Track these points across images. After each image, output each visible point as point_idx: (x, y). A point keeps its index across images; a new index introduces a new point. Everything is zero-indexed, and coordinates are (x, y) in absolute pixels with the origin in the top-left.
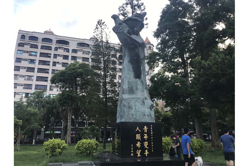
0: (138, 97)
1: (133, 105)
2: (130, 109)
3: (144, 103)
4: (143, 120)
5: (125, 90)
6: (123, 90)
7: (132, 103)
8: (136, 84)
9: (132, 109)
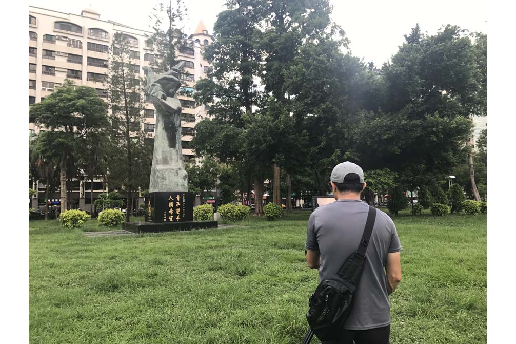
0: (172, 167)
1: (167, 176)
2: (164, 180)
3: (178, 173)
4: (177, 190)
5: (159, 161)
6: (157, 161)
7: (166, 174)
8: (171, 153)
9: (166, 179)
